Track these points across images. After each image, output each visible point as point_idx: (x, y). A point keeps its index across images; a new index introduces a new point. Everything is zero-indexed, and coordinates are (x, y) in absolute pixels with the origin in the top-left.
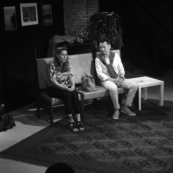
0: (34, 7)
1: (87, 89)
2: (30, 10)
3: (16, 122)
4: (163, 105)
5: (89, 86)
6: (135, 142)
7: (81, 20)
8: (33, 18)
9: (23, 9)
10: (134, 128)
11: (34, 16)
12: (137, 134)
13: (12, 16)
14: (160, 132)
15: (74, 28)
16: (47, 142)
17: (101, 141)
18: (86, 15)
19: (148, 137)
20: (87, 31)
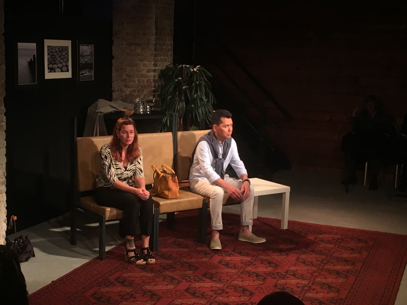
0: (66, 48)
1: (166, 195)
2: (60, 52)
3: (36, 250)
4: (287, 228)
5: (169, 190)
6: (257, 288)
7: (143, 76)
8: (63, 66)
9: (48, 50)
10: (248, 264)
11: (66, 62)
12: (258, 275)
13: (31, 59)
14: (294, 271)
15: (129, 89)
16: (100, 286)
17: (196, 284)
18: (154, 68)
19: (276, 280)
20: (154, 96)
